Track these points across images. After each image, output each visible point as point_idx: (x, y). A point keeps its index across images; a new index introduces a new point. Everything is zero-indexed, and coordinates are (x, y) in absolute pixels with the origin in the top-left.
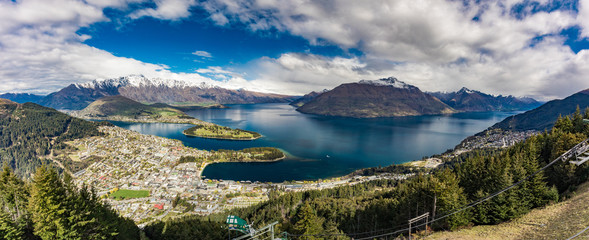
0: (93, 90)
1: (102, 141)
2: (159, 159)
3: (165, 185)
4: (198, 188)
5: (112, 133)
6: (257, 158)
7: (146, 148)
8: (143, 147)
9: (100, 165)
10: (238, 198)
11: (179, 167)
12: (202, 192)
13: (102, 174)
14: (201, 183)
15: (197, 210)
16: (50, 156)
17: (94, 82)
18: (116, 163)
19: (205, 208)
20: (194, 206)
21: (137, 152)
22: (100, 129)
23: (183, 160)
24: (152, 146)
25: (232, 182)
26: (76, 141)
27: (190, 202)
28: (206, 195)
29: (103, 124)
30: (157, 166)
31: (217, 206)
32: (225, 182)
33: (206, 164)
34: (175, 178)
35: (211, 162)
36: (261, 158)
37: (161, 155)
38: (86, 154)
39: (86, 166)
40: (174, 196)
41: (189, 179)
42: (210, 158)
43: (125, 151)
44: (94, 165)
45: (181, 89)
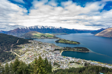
0: (26, 30)
1: (30, 45)
2: (48, 49)
3: (51, 58)
4: (61, 59)
5: (33, 42)
6: (79, 50)
7: (44, 46)
8: (43, 46)
9: (30, 52)
10: (74, 64)
11: (54, 52)
12: (62, 60)
13: (30, 55)
14: (61, 57)
15: (61, 67)
16: (11, 51)
17: (26, 27)
18: (35, 51)
19: (63, 66)
20: (60, 65)
21: (41, 48)
22: (29, 41)
23: (55, 50)
24: (46, 46)
25: (71, 58)
26: (21, 45)
27: (59, 64)
28: (63, 62)
29: (30, 40)
30: (48, 52)
31: (67, 66)
32: (69, 58)
33: (63, 51)
34: (54, 56)
35: (64, 51)
36: (81, 51)
37: (49, 48)
38: (25, 49)
39: (25, 53)
40: (54, 62)
41: (58, 56)
42: (64, 50)
43: (38, 47)
44: (28, 52)
45: (54, 29)
